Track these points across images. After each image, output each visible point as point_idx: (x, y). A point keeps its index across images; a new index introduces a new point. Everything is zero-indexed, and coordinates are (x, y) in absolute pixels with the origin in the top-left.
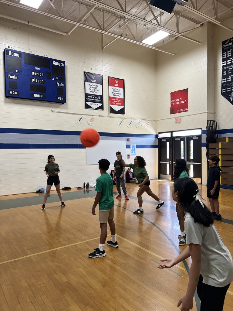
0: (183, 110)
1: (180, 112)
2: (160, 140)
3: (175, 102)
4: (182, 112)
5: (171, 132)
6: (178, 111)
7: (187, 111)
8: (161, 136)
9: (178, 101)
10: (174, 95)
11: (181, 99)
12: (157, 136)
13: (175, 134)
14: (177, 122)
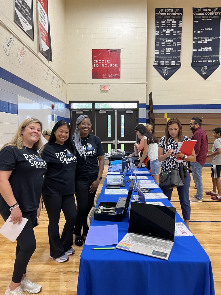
0: (113, 76)
1: (108, 78)
3: (99, 63)
4: (111, 78)
5: (93, 103)
6: (105, 76)
7: (119, 78)
9: (104, 64)
10: (97, 54)
11: (109, 61)
12: (68, 106)
13: (98, 106)
14: (102, 91)
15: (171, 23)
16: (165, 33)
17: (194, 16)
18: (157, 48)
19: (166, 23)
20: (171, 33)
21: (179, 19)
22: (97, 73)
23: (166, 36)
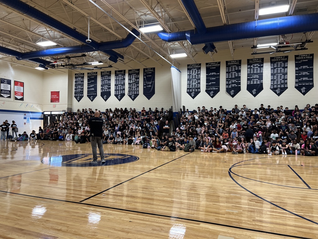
0: (57, 101)
1: (55, 102)
2: (44, 115)
3: (53, 97)
5: (51, 112)
7: (59, 102)
8: (45, 113)
10: (53, 93)
11: (56, 96)
12: (43, 113)
13: (53, 113)
14: (54, 107)
15: (80, 79)
16: (78, 83)
17: (88, 76)
18: (75, 89)
19: (78, 79)
20: (80, 83)
21: (83, 77)
22: (52, 100)
23: (78, 84)
